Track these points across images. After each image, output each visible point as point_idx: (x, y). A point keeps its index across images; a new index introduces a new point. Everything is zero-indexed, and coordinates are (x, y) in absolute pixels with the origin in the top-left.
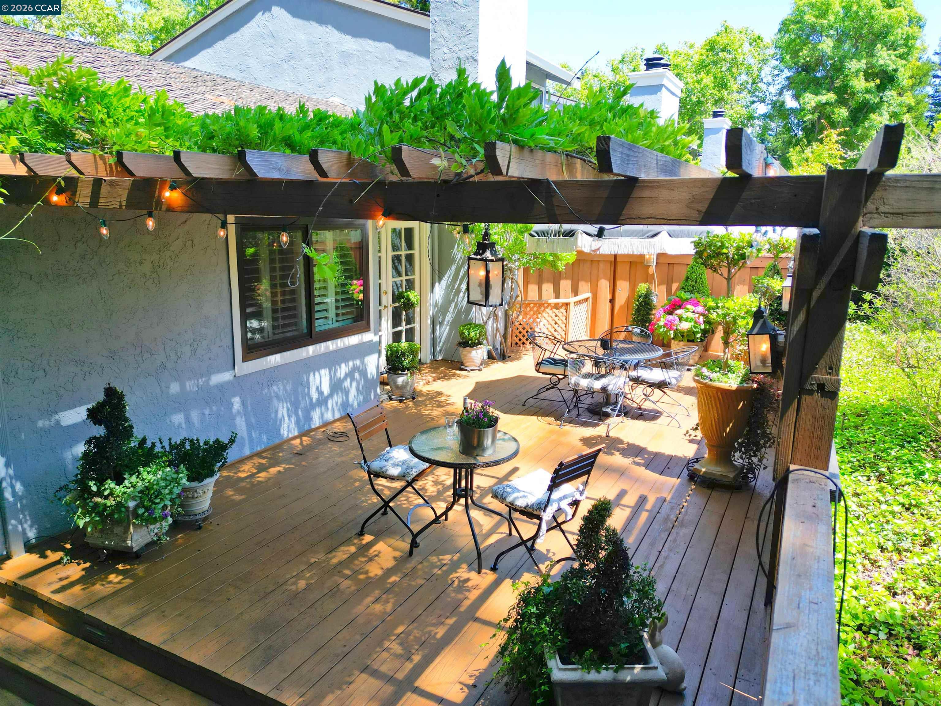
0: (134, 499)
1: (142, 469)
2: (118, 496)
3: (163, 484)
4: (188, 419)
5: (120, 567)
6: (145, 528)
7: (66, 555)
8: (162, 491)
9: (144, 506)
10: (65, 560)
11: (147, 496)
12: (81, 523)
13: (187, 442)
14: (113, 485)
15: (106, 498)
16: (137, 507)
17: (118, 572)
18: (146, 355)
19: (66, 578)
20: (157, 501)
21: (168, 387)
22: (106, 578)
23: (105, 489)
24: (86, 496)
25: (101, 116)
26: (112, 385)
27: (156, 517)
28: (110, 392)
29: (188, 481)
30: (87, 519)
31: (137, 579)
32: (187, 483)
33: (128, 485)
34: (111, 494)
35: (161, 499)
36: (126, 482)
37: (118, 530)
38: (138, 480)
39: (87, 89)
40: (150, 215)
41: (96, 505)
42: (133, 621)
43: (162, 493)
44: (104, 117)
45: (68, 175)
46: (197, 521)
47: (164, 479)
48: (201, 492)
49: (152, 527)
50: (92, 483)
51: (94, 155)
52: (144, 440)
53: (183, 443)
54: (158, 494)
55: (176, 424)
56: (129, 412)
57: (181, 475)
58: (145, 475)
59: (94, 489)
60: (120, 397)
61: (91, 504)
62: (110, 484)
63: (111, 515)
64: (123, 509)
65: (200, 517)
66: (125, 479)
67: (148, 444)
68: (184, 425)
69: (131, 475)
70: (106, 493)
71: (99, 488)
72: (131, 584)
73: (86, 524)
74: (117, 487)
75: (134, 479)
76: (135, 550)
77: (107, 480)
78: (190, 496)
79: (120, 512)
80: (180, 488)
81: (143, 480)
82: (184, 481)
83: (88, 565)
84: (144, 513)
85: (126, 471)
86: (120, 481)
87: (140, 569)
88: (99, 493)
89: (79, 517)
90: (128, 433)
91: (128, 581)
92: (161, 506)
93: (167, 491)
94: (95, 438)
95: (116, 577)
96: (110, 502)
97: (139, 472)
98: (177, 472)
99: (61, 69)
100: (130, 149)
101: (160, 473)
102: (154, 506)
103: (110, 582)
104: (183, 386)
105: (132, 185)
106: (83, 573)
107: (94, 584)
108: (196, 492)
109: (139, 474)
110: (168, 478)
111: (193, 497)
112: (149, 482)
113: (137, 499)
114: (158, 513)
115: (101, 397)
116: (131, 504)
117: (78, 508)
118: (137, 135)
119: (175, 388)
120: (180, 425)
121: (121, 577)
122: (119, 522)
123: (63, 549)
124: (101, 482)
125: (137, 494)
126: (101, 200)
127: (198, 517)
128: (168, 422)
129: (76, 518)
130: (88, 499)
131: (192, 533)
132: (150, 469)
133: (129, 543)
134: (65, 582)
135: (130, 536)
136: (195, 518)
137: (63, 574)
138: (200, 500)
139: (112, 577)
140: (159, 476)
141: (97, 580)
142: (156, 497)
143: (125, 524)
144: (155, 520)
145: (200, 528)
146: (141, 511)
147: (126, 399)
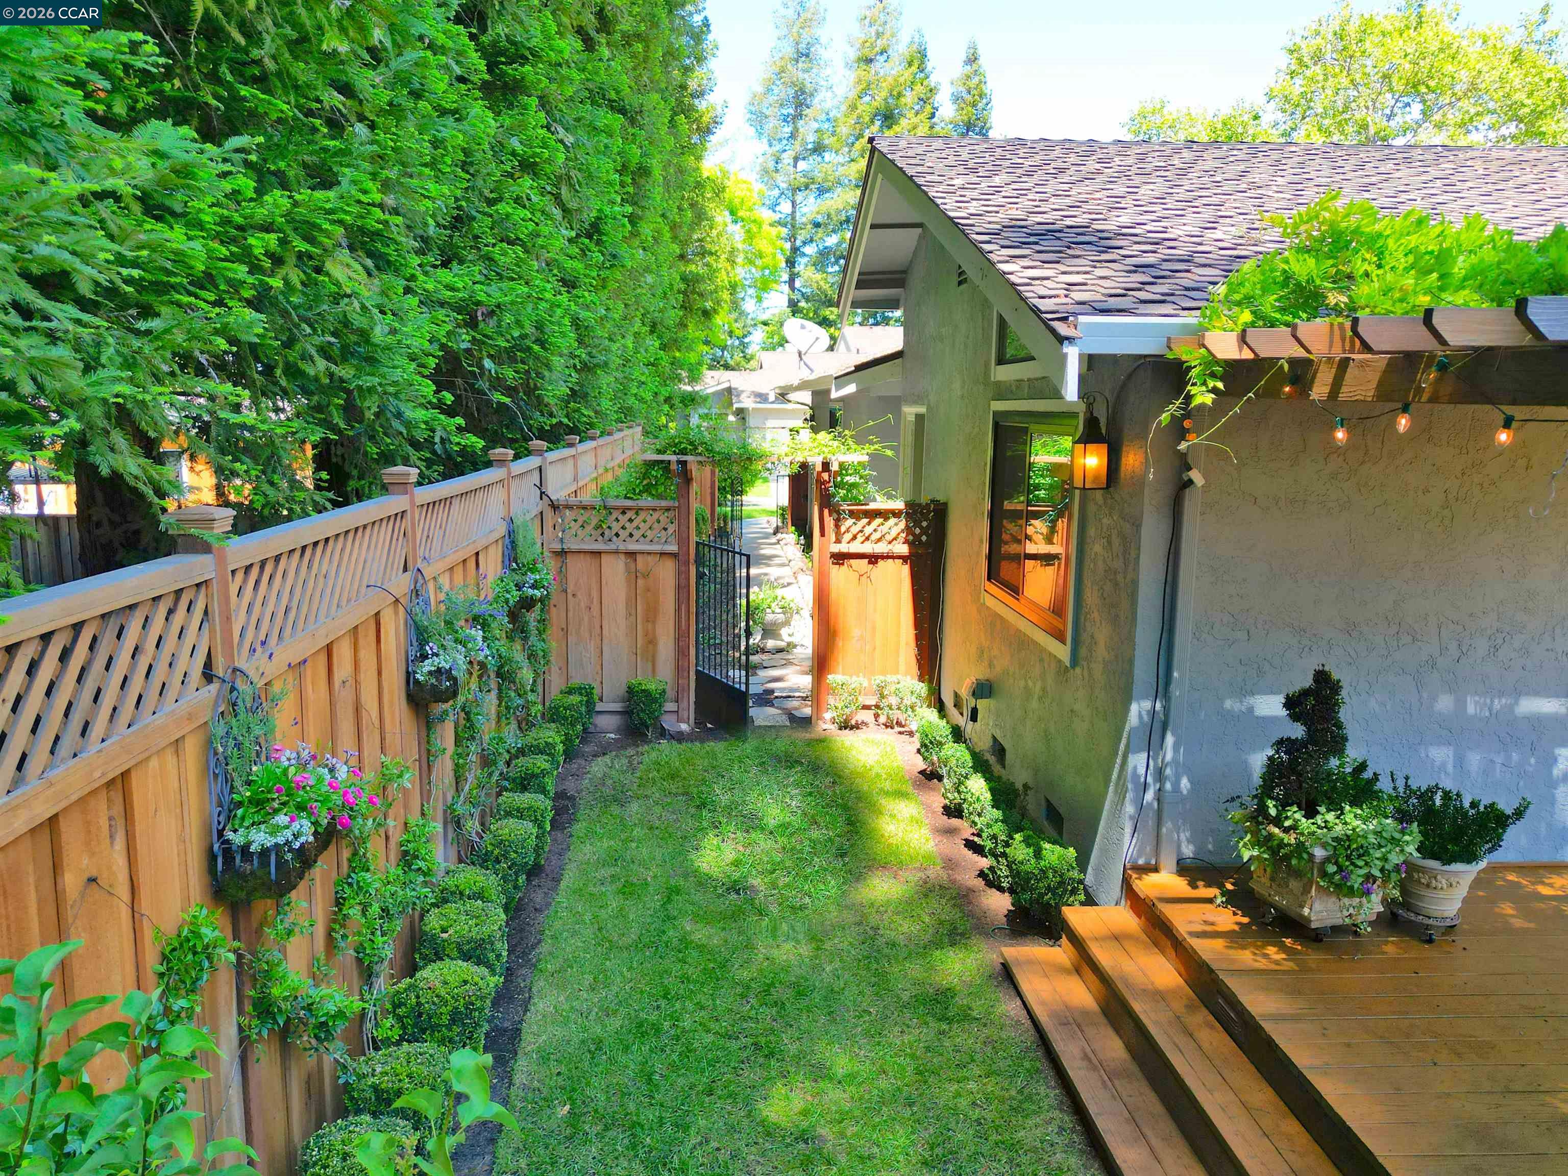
0: (1324, 846)
1: (1348, 808)
2: (1302, 834)
3: (1372, 839)
4: (1460, 762)
5: (1288, 941)
6: (1334, 899)
7: (1223, 895)
8: (1371, 851)
9: (1336, 863)
10: (1219, 901)
11: (1346, 850)
12: (1246, 855)
13: (1440, 793)
14: (1298, 816)
15: (1286, 830)
16: (1327, 860)
17: (1283, 948)
18: (1406, 639)
19: (1212, 924)
20: (1360, 863)
21: (1434, 699)
22: (1264, 946)
23: (1287, 818)
24: (1260, 819)
25: (1366, 266)
26: (1327, 668)
27: (1352, 887)
28: (1322, 677)
29: (1418, 850)
30: (1255, 853)
31: (1304, 969)
32: (1416, 854)
33: (1319, 822)
34: (1294, 828)
35: (1367, 864)
36: (1319, 819)
37: (1294, 884)
38: (1337, 821)
39: (1356, 232)
40: (1405, 409)
41: (1270, 836)
42: (1278, 1018)
43: (1369, 854)
44: (1369, 269)
45: (1295, 355)
46: (1428, 927)
47: (1378, 833)
48: (1444, 881)
49: (1346, 901)
50: (1270, 803)
51: (1332, 325)
52: (1362, 767)
53: (1432, 791)
54: (1363, 852)
55: (1437, 764)
56: (1344, 714)
57: (1407, 838)
58: (1349, 817)
59: (1273, 812)
60: (1335, 687)
61: (1264, 833)
62: (1295, 814)
63: (1287, 858)
64: (1305, 856)
65: (1435, 923)
66: (1318, 812)
67: (1368, 775)
68: (1450, 768)
69: (1329, 810)
70: (1287, 823)
71: (1279, 814)
72: (1294, 971)
73: (1251, 858)
74: (1304, 820)
75: (1330, 817)
76: (1313, 926)
77: (1291, 805)
78: (1423, 881)
79: (1300, 858)
80: (1402, 858)
81: (1346, 823)
82: (1411, 849)
83: (1246, 920)
84: (1335, 873)
85: (1323, 802)
86: (1311, 813)
87: (1314, 957)
88: (1277, 822)
89: (1245, 845)
90: (1338, 744)
91: (1290, 965)
92: (1362, 872)
93: (1378, 854)
94: (1289, 739)
95: (1276, 953)
96: (1290, 839)
97: (1342, 809)
98: (1403, 832)
99: (1325, 209)
100: (1383, 311)
101: (1374, 822)
102: (1351, 867)
103: (1266, 956)
104: (1461, 704)
105: (1388, 365)
106: (1236, 928)
107: (1243, 948)
108: (1435, 878)
109: (1342, 813)
110: (1384, 834)
111: (1428, 886)
112: (1354, 830)
113: (1329, 848)
114: (1356, 881)
115: (1307, 682)
116: (1319, 853)
117: (1246, 833)
118: (1401, 289)
119: (1445, 703)
120: (1443, 765)
121: (1284, 956)
122: (1297, 874)
123: (1221, 886)
124: (1284, 805)
125: (1330, 841)
126: (1344, 389)
127: (1431, 922)
128: (1423, 755)
129: (1241, 845)
130: (1262, 823)
131: (1415, 943)
132: (1359, 812)
133: (1306, 911)
134: (1208, 928)
135: (1309, 902)
136: (1427, 921)
137: (1211, 918)
138: (1441, 894)
139: (1271, 950)
140: (1371, 827)
141: (1250, 944)
142: (1360, 856)
143: (1305, 880)
144: (1351, 892)
145: (1430, 941)
146: (1331, 868)
147: (1344, 693)
